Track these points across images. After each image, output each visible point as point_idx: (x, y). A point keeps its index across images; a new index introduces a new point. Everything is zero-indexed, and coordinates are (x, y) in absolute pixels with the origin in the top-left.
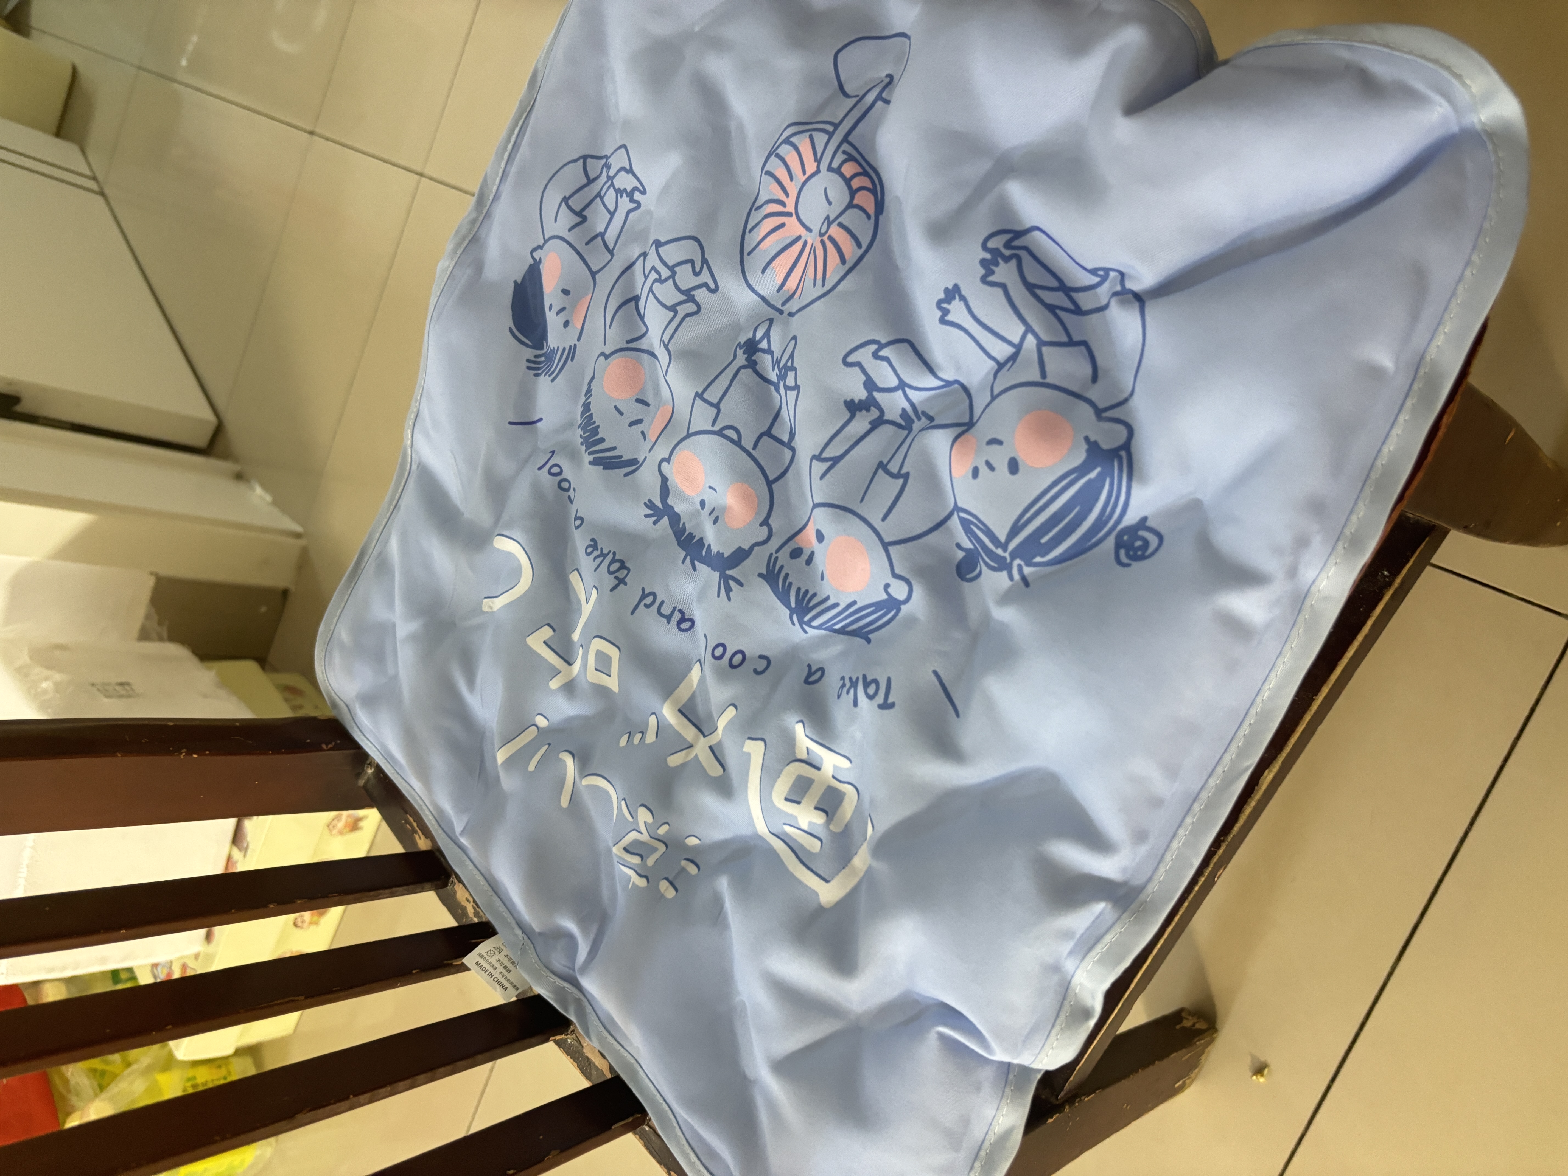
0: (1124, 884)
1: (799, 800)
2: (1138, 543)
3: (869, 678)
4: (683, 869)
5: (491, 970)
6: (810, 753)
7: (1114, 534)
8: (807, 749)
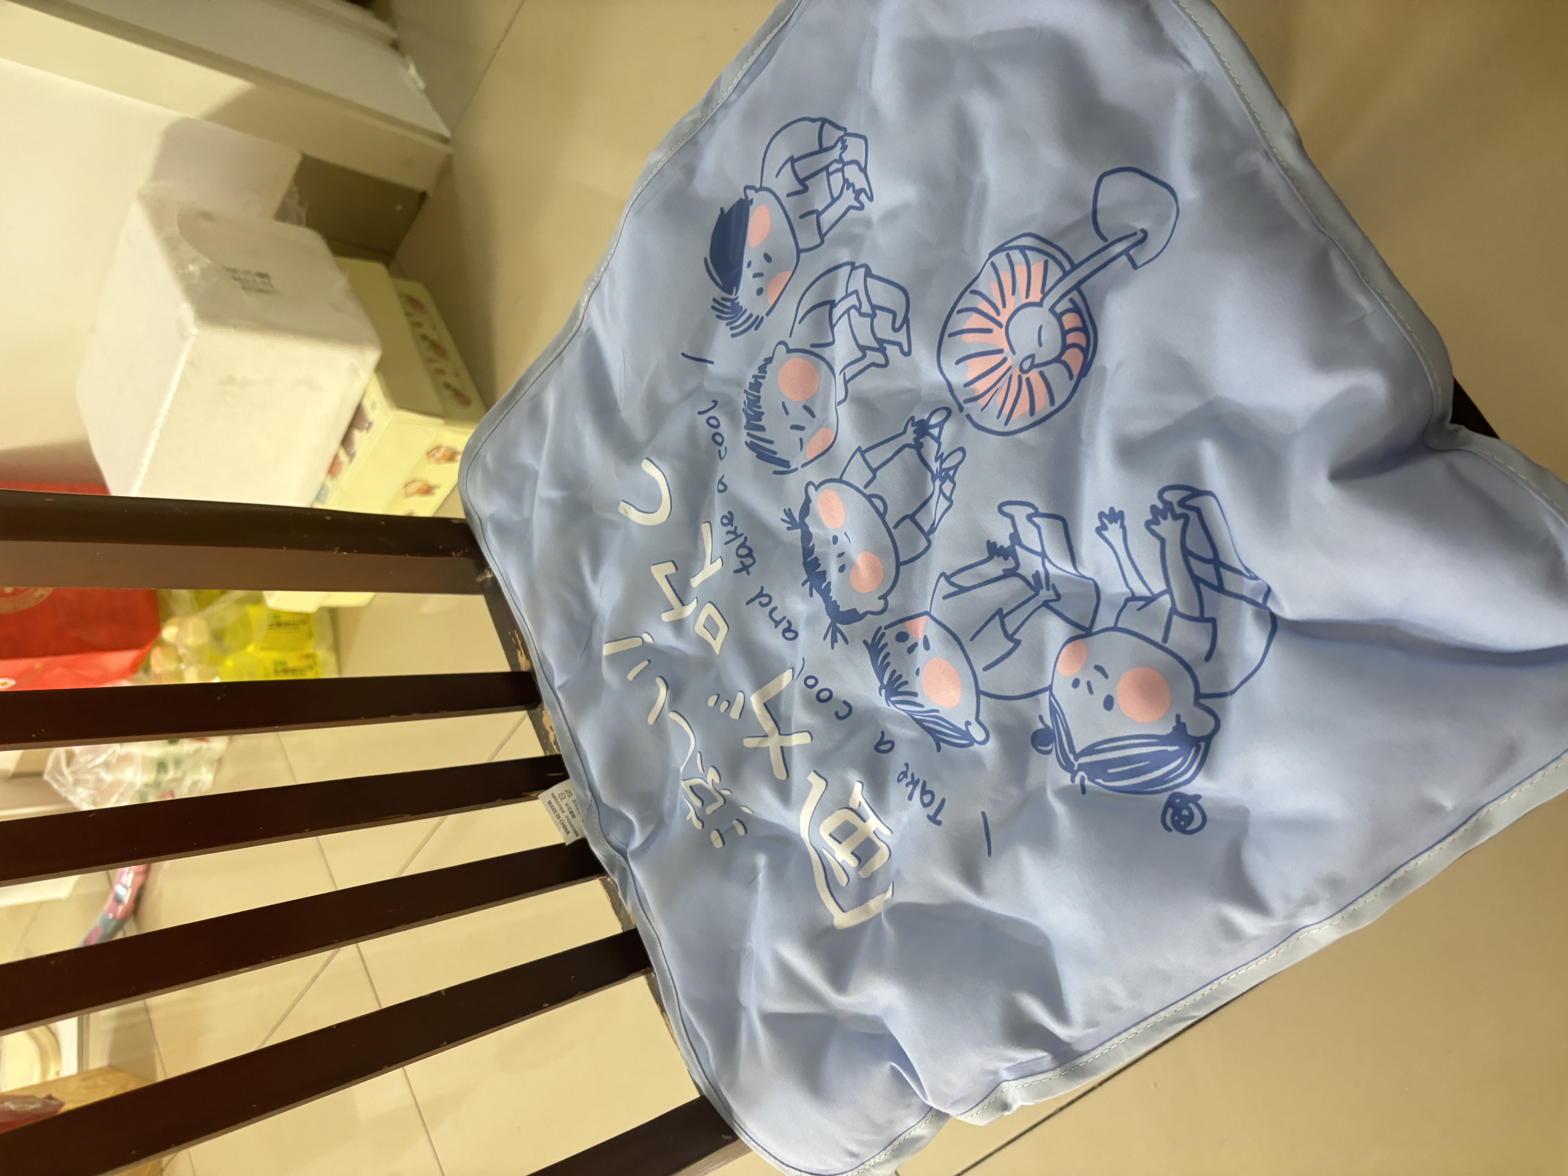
0: (1068, 1045)
1: (841, 841)
2: (1185, 812)
3: (928, 788)
4: (733, 828)
5: (559, 811)
6: (861, 806)
7: (1170, 793)
8: (860, 803)
